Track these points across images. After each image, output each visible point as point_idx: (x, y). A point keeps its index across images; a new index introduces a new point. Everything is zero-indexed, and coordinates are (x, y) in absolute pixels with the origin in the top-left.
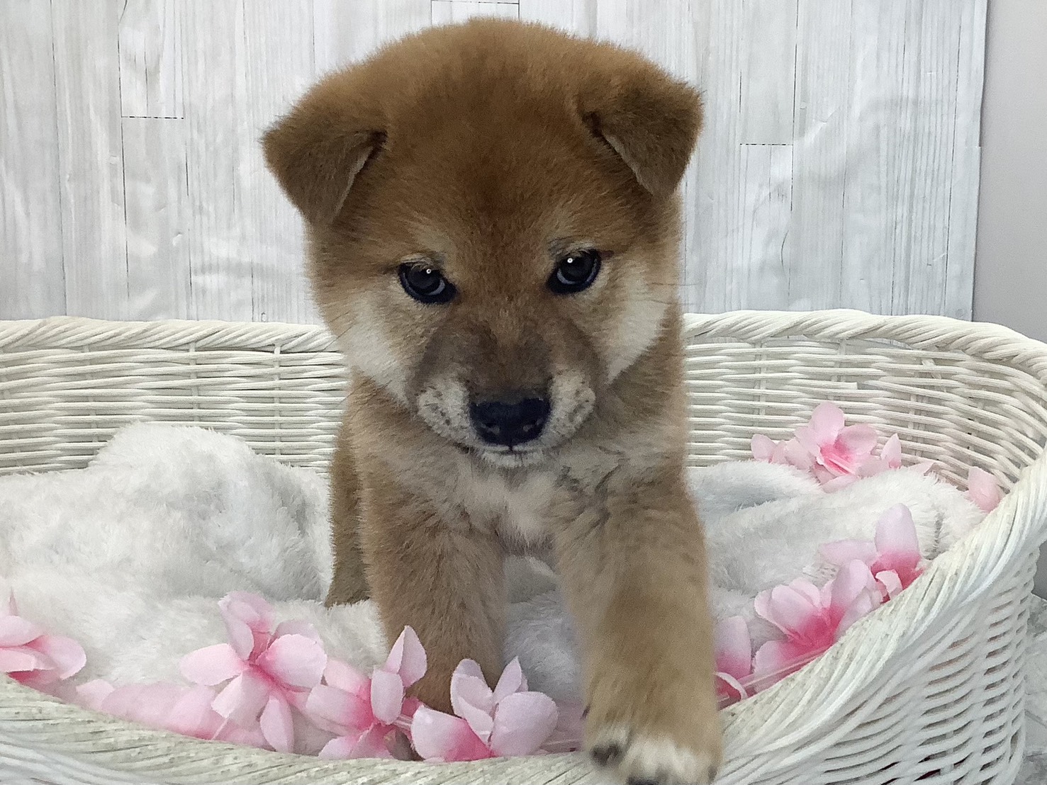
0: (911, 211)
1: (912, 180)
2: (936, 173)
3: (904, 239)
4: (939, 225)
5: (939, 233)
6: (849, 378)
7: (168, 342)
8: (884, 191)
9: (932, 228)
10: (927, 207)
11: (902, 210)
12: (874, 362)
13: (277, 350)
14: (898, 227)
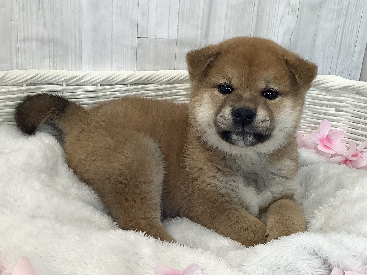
0: (345, 21)
1: (348, 7)
2: (358, 5)
3: (341, 33)
4: (355, 29)
5: (355, 31)
6: (332, 106)
7: (13, 82)
8: (336, 11)
9: (352, 30)
10: (352, 20)
11: (342, 21)
12: (346, 101)
13: (64, 85)
14: (339, 28)
